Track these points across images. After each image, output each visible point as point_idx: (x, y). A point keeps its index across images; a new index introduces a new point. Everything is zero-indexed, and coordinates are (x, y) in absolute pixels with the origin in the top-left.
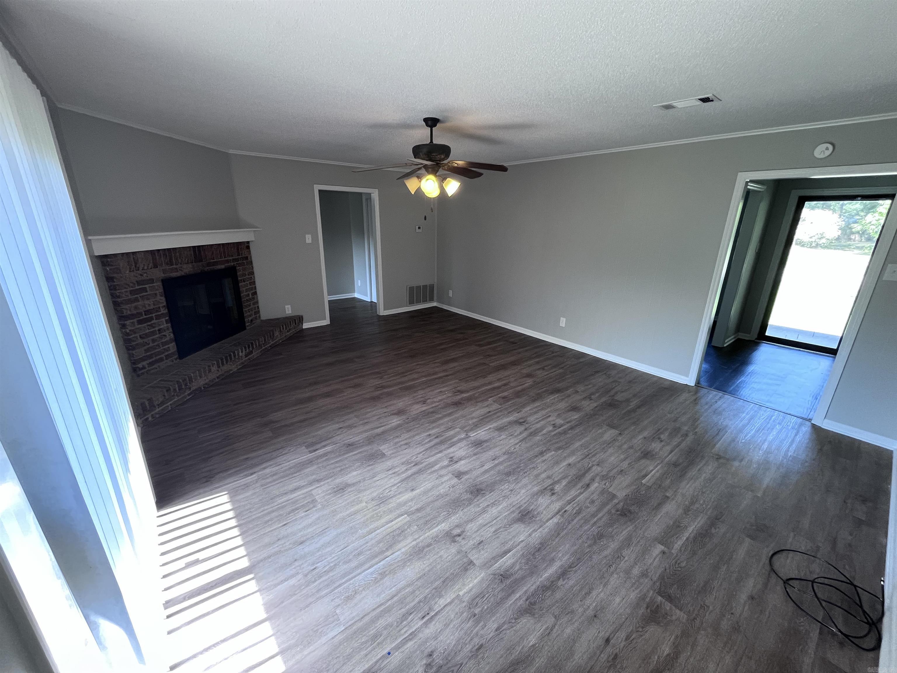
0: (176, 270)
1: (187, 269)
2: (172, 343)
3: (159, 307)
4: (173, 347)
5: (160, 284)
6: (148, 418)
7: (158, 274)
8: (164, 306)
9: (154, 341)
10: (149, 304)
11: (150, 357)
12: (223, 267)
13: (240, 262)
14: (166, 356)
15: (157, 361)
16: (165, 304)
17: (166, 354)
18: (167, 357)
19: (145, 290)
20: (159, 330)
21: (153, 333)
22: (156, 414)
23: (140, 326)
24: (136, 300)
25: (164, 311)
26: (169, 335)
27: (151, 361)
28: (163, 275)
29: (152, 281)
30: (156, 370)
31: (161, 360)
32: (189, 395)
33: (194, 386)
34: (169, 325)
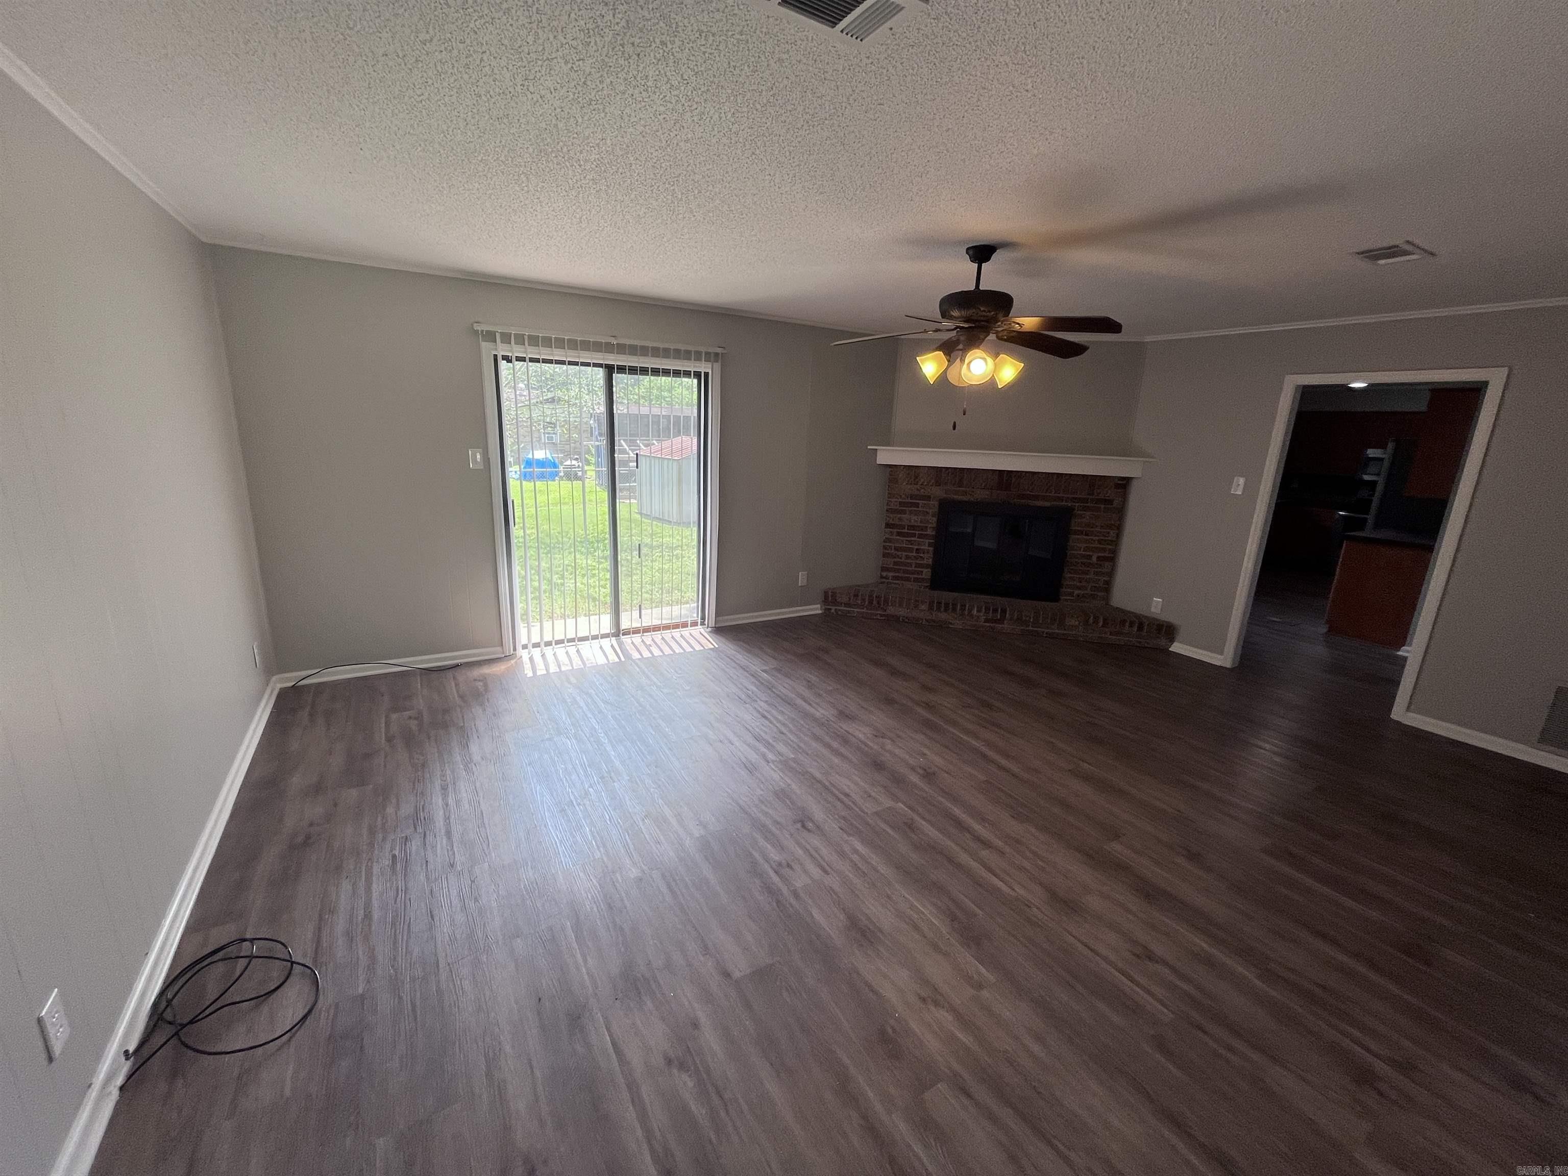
0: (965, 493)
1: (980, 495)
2: (927, 568)
3: (927, 527)
4: (927, 573)
5: (936, 503)
6: (831, 609)
7: (938, 492)
8: (933, 528)
9: (907, 557)
10: (915, 520)
11: (898, 571)
12: (1047, 504)
13: (1089, 504)
14: (915, 578)
15: (902, 578)
16: (935, 525)
17: (916, 576)
18: (916, 580)
19: (917, 505)
20: (917, 549)
21: (911, 550)
22: (840, 610)
23: (898, 537)
24: (904, 512)
25: (930, 532)
26: (928, 559)
27: (897, 574)
28: (945, 496)
29: (928, 498)
30: (897, 586)
31: (908, 579)
32: (881, 616)
33: (891, 610)
34: (931, 549)
